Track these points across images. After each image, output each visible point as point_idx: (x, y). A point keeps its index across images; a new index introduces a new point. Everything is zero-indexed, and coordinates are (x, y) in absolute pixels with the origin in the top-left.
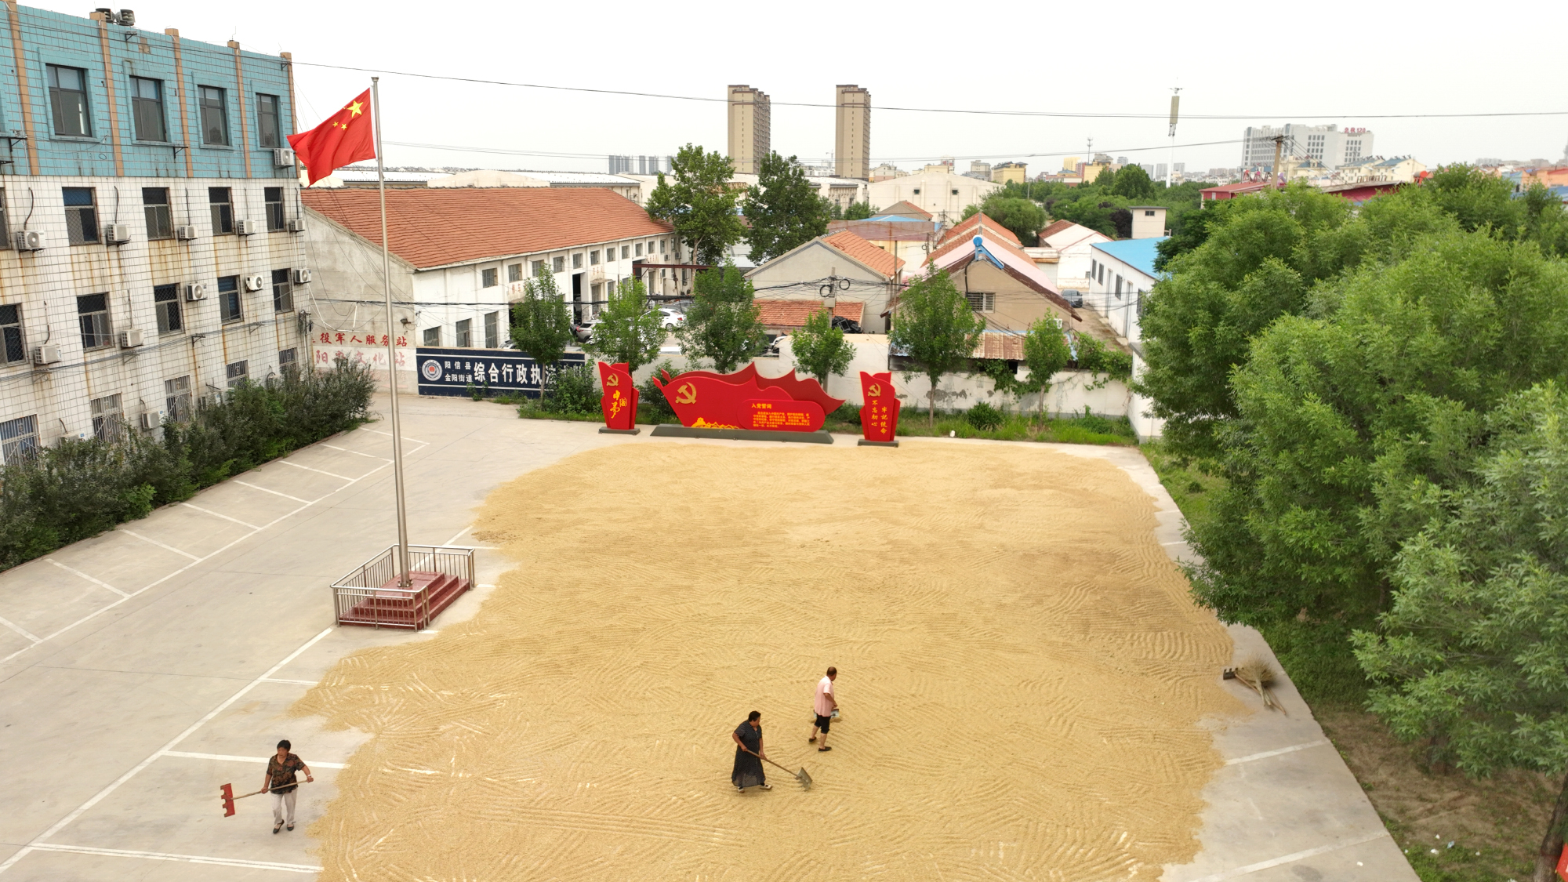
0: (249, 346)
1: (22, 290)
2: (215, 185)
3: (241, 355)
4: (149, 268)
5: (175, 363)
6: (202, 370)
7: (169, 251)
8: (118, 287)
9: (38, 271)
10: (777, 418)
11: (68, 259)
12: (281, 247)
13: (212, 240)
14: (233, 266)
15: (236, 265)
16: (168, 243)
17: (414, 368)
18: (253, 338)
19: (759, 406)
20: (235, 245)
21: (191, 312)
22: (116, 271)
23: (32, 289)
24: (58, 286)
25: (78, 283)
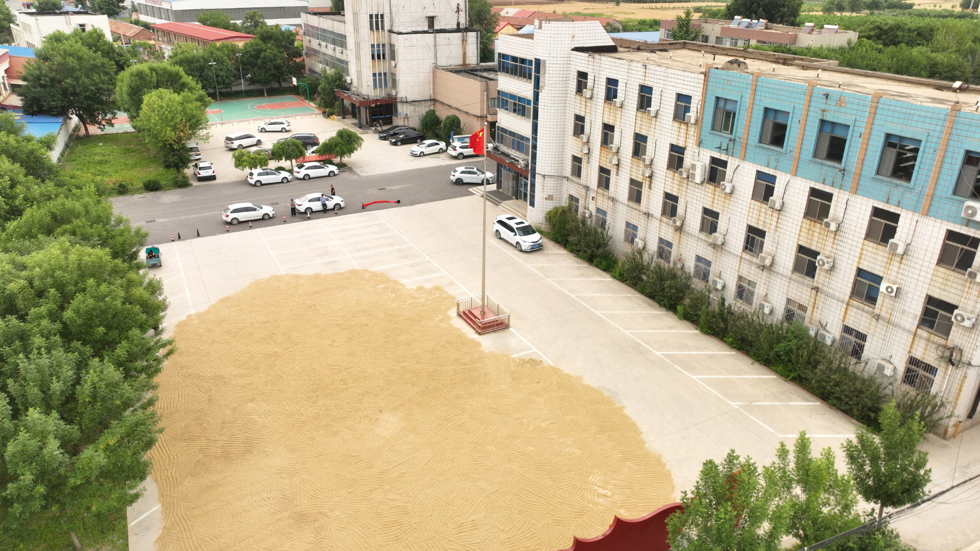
0: (872, 327)
1: (721, 208)
2: (880, 207)
3: (861, 327)
5: (798, 294)
6: (818, 312)
7: (818, 230)
8: (772, 232)
9: (731, 203)
11: (748, 205)
13: (861, 241)
14: (877, 267)
15: (882, 269)
21: (822, 274)
22: (775, 224)
23: (726, 209)
24: (739, 214)
25: (750, 218)
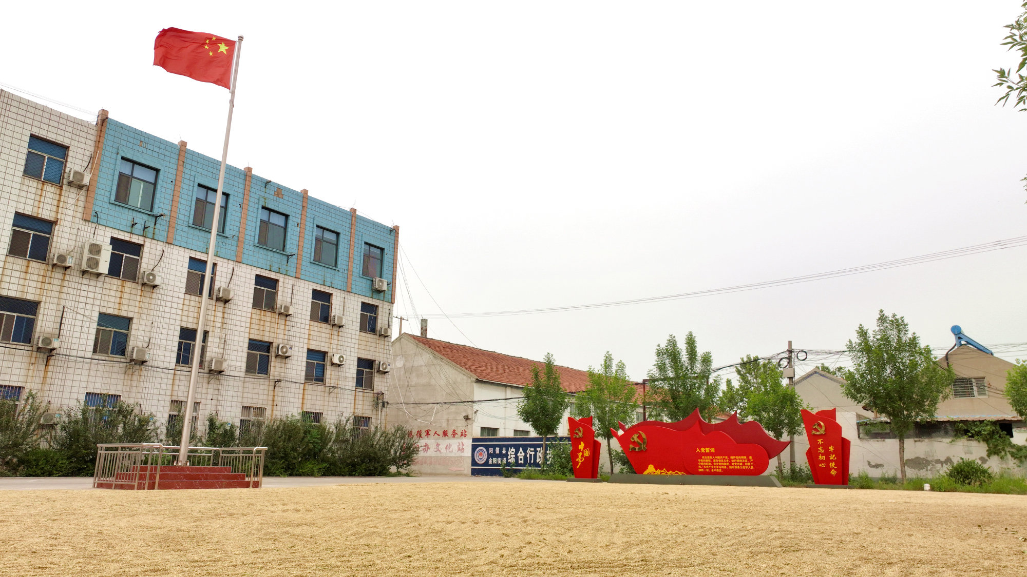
0: (326, 403)
1: (137, 310)
2: (318, 289)
3: (318, 407)
4: (248, 325)
5: (255, 396)
6: (279, 408)
7: (268, 319)
8: (218, 330)
9: (153, 301)
10: (721, 462)
11: (181, 301)
12: (369, 344)
13: (308, 322)
14: (323, 344)
15: (327, 345)
16: (269, 314)
17: (470, 454)
18: (331, 399)
19: (703, 450)
20: (328, 331)
21: (278, 365)
22: (220, 320)
23: (145, 311)
24: (167, 315)
25: (184, 319)
